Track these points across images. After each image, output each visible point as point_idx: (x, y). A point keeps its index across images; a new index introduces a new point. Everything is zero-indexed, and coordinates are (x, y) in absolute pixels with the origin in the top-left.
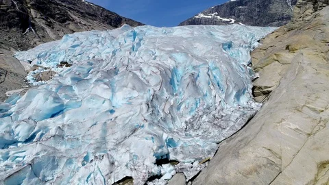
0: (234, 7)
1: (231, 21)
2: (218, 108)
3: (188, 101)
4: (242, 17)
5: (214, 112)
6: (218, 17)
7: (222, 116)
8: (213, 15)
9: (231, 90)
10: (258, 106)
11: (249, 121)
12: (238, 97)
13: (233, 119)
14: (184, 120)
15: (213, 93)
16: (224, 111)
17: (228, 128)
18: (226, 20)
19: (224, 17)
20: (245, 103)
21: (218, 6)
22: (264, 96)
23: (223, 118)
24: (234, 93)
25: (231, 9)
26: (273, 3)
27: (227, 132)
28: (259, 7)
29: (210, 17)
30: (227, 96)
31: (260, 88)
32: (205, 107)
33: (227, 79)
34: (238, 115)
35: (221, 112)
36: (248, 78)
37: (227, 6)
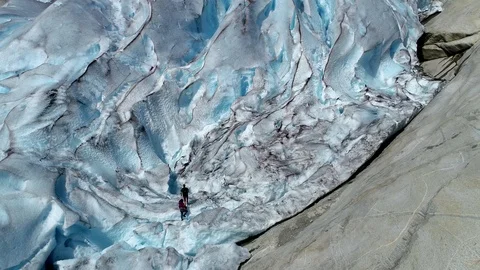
2: (298, 101)
3: (216, 78)
5: (280, 114)
7: (302, 128)
9: (350, 44)
10: (425, 89)
11: (383, 147)
12: (370, 63)
13: (333, 139)
14: (191, 135)
15: (296, 52)
16: (313, 110)
17: (309, 173)
20: (391, 82)
22: (447, 61)
23: (303, 136)
24: (360, 53)
27: (301, 190)
30: (335, 62)
31: (440, 38)
32: (264, 95)
33: (346, 11)
34: (352, 123)
35: (302, 114)
36: (412, 13)
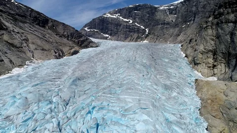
0: (131, 11)
1: (130, 21)
4: (137, 19)
6: (121, 17)
8: (117, 15)
18: (126, 20)
19: (125, 18)
21: (121, 9)
25: (130, 12)
26: (158, 12)
28: (149, 13)
29: (114, 17)
37: (127, 10)
